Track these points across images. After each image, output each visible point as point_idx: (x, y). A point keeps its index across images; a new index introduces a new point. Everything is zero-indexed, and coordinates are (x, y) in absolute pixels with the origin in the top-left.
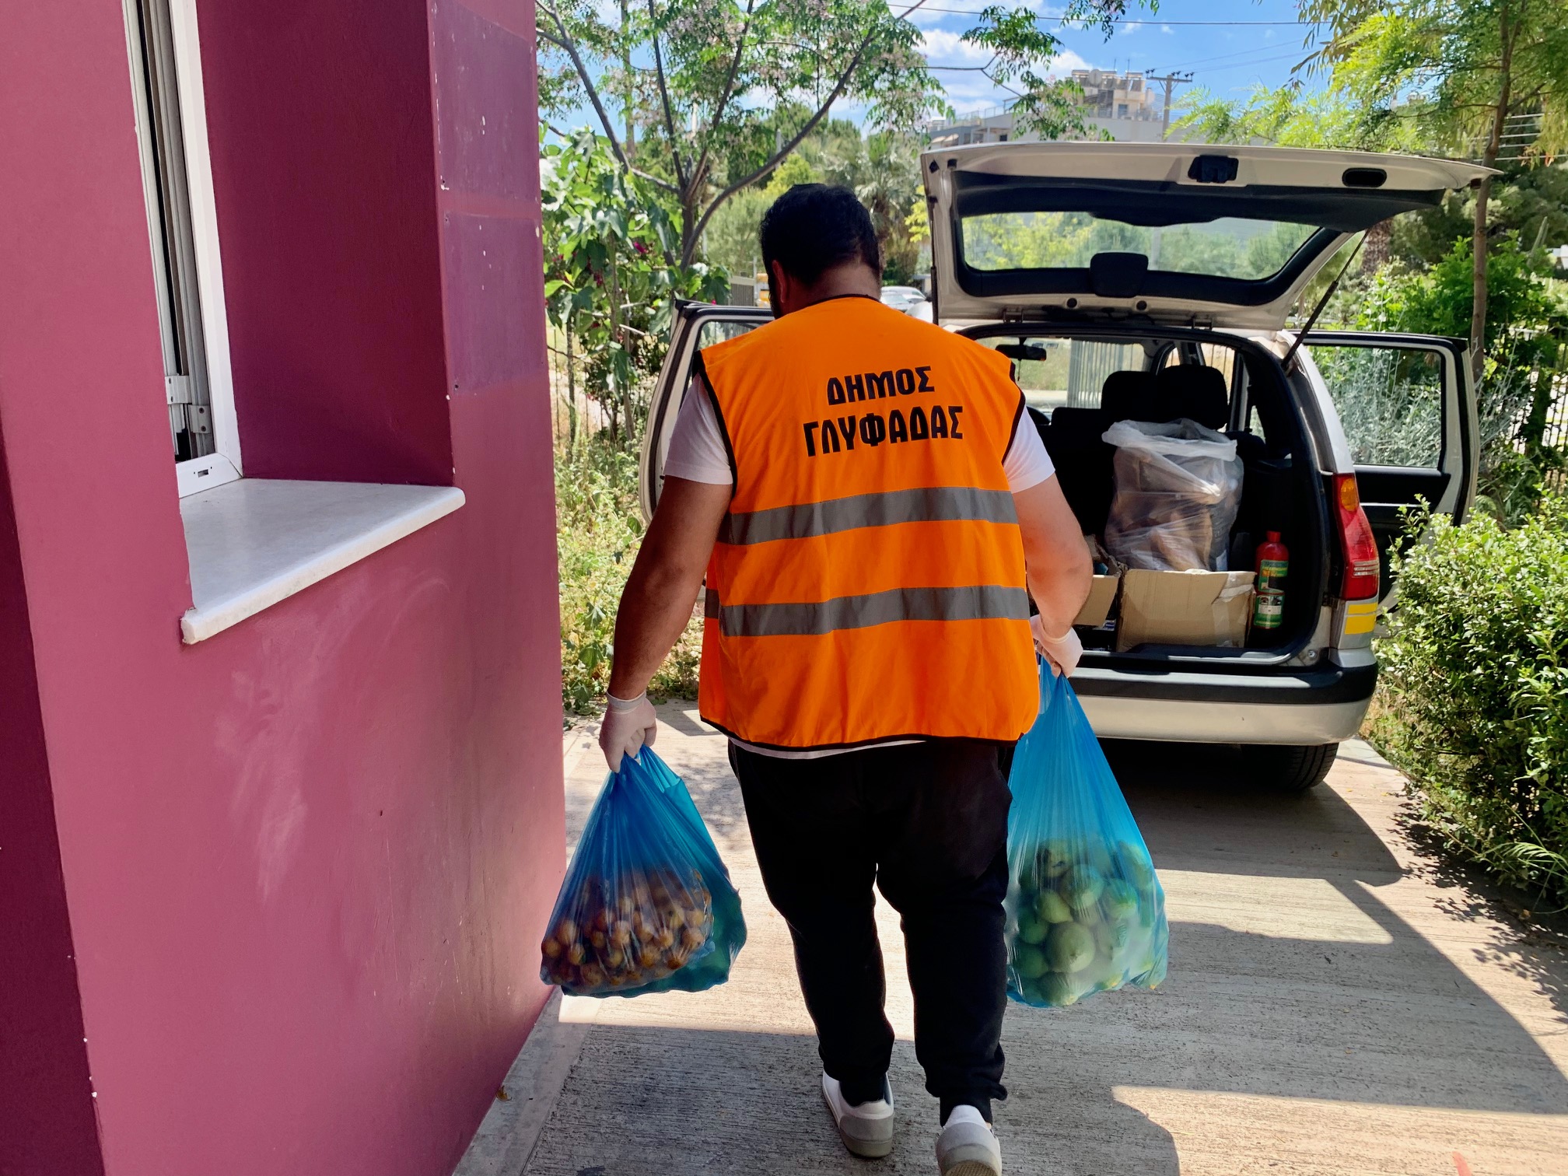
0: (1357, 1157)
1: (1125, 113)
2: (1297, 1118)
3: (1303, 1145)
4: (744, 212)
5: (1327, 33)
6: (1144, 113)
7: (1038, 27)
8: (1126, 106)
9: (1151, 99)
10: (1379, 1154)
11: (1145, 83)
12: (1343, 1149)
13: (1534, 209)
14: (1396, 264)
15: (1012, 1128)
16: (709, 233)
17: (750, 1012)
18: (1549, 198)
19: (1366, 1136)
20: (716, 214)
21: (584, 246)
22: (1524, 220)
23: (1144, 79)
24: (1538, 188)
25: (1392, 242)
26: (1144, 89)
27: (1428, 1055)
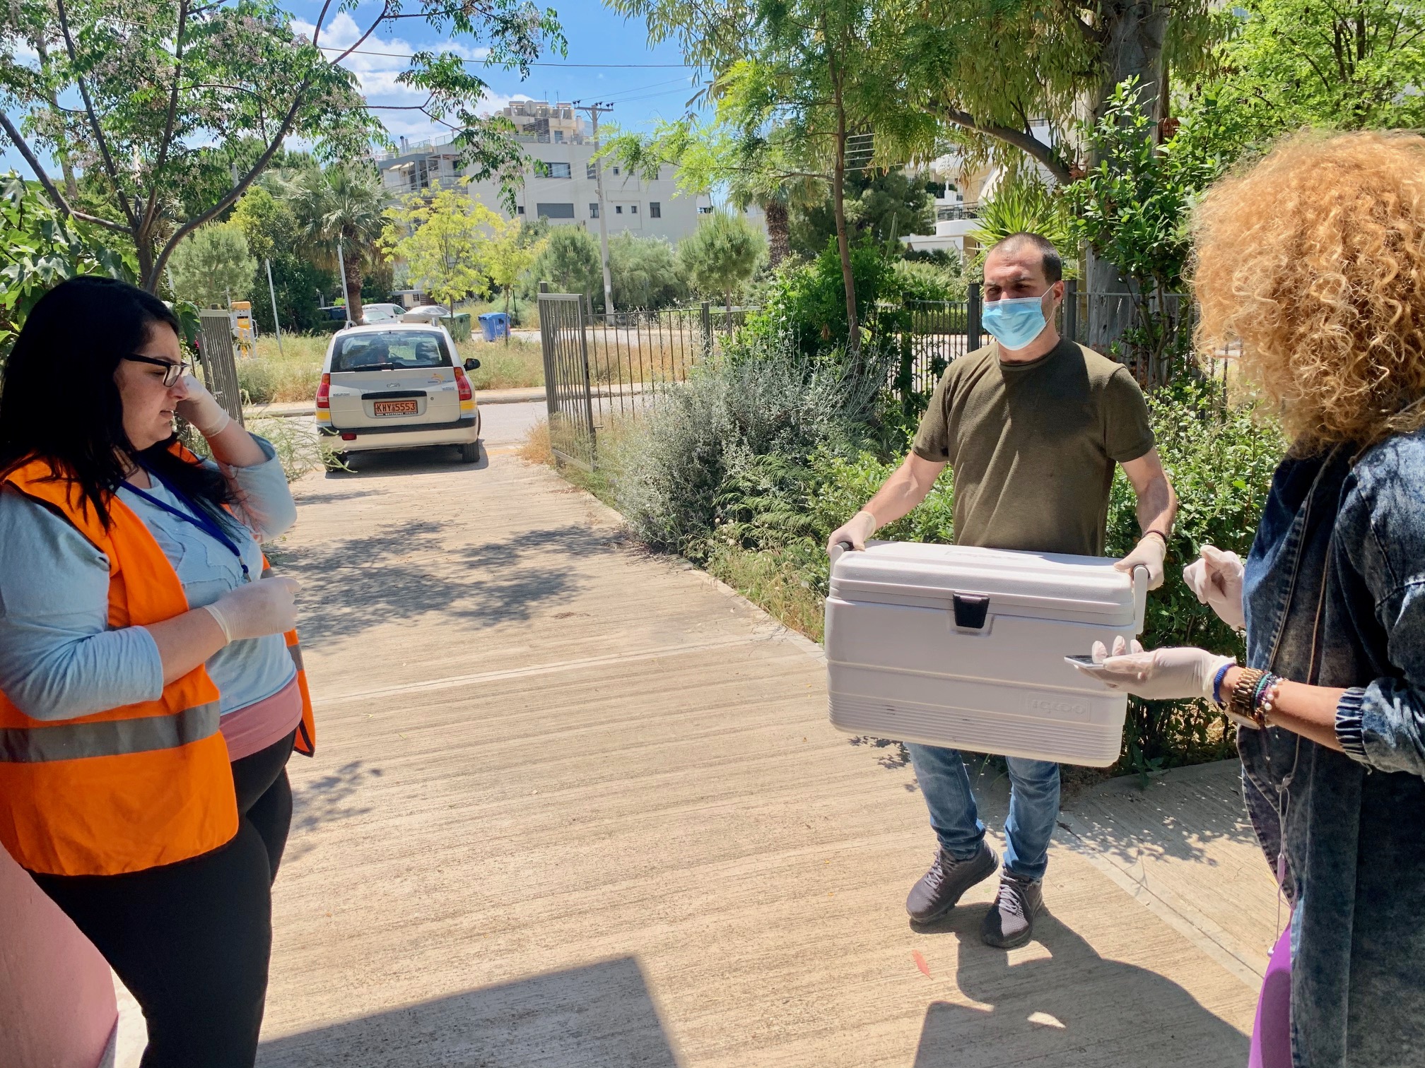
0: (846, 977)
1: (561, 138)
2: (800, 959)
3: (807, 979)
4: (208, 245)
5: (708, 75)
6: (578, 138)
7: (466, 71)
8: (561, 133)
9: (581, 127)
10: (861, 969)
11: (575, 113)
12: (835, 974)
13: (887, 206)
14: (795, 256)
15: (575, 1040)
16: (172, 267)
17: (319, 1011)
18: (896, 198)
19: (851, 958)
20: (178, 248)
21: (28, 294)
22: (881, 215)
23: (572, 107)
24: (887, 190)
25: (790, 239)
26: (574, 118)
27: (886, 881)
